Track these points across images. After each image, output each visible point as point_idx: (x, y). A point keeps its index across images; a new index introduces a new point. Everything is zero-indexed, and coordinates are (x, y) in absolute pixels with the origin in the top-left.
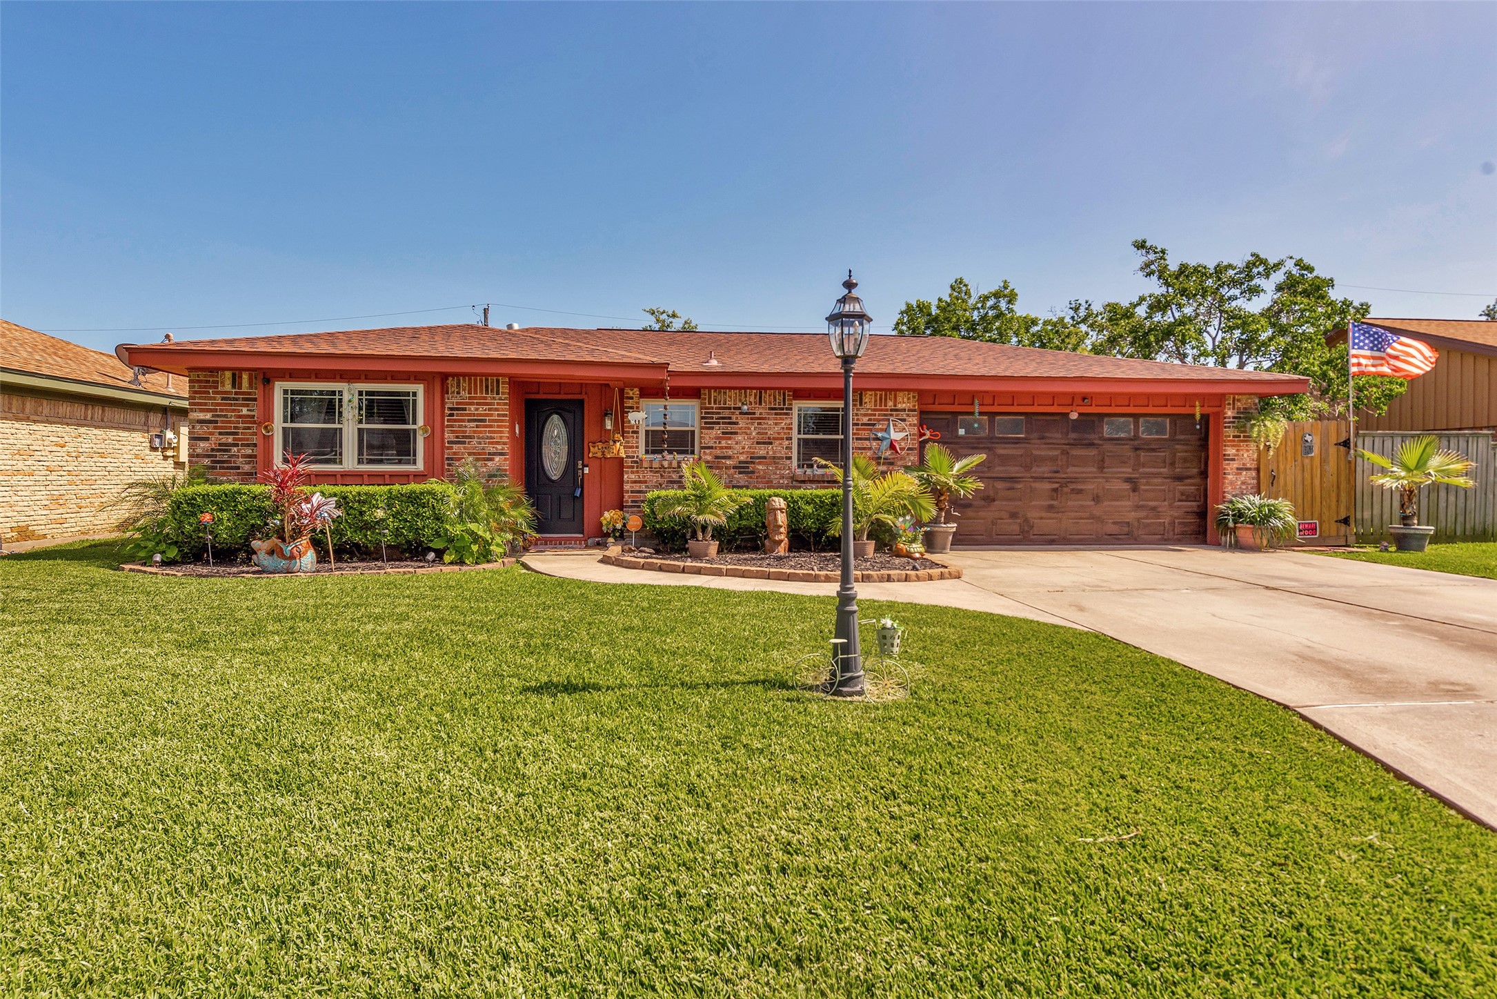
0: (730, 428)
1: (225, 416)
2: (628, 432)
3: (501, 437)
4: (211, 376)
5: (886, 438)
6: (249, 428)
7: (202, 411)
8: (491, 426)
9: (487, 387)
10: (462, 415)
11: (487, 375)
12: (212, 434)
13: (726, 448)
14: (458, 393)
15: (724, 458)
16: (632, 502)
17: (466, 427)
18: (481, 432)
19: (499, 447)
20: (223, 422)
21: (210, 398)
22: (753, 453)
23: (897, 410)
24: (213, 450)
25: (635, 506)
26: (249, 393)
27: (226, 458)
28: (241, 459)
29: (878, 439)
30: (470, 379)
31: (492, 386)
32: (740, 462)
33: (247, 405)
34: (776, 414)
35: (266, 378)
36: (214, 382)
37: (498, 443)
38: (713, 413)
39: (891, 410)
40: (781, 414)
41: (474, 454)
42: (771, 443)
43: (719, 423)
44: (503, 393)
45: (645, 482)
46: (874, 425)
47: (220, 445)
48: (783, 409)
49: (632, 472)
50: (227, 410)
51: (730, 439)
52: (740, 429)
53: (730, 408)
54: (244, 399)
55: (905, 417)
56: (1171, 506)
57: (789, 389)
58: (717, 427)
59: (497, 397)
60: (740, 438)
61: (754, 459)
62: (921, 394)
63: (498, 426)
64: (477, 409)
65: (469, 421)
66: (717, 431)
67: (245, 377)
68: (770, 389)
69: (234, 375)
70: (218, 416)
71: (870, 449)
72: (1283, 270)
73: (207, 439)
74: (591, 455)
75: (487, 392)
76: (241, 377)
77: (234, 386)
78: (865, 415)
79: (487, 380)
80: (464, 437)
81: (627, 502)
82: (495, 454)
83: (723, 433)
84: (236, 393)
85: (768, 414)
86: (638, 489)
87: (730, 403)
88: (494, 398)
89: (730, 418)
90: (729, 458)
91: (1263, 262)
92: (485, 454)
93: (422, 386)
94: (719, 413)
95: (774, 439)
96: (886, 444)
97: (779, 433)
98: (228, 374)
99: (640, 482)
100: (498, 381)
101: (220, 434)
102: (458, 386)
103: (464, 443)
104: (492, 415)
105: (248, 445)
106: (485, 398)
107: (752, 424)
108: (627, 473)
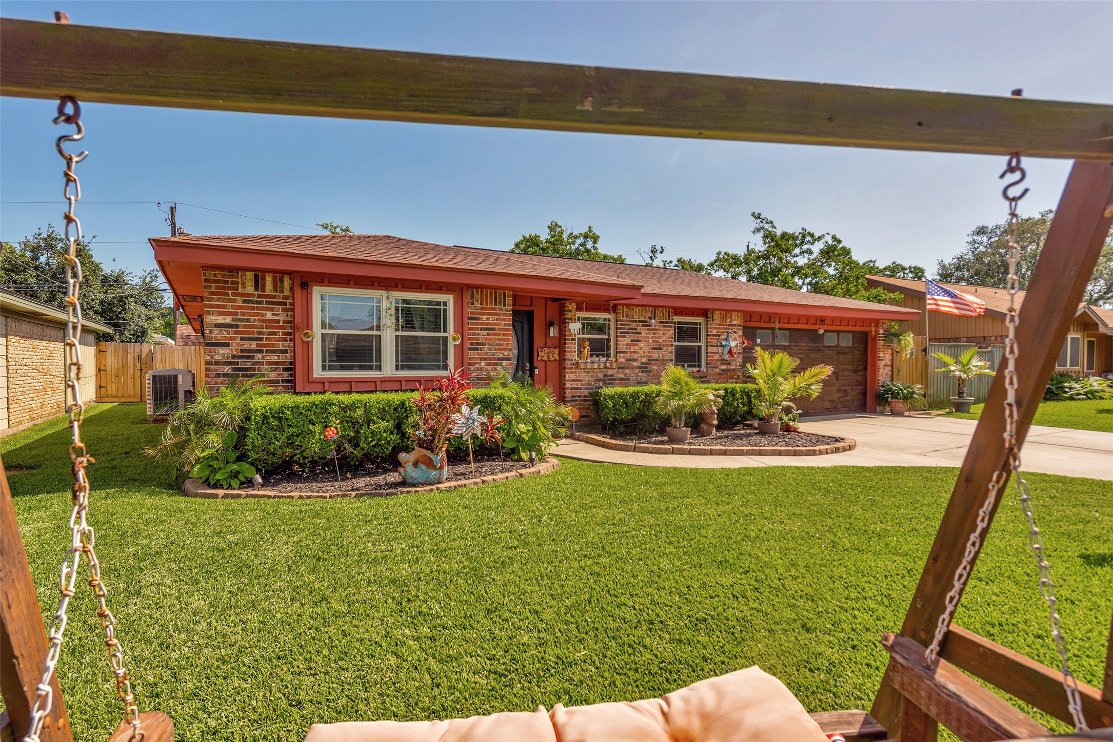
0: (636, 337)
1: (248, 320)
2: (568, 340)
3: (507, 344)
4: (229, 276)
5: (727, 346)
6: (275, 333)
7: (220, 314)
8: (499, 335)
9: (496, 299)
10: (476, 324)
11: (496, 288)
12: (233, 339)
13: (634, 352)
14: (472, 303)
15: (632, 360)
16: (572, 397)
17: (479, 335)
18: (491, 340)
19: (506, 353)
20: (245, 326)
21: (230, 301)
22: (650, 356)
23: (732, 325)
24: (234, 357)
25: (573, 401)
26: (274, 297)
27: (249, 365)
28: (265, 367)
29: (722, 346)
30: (482, 292)
31: (500, 298)
32: (642, 364)
33: (272, 309)
34: (664, 326)
35: (305, 281)
36: (232, 283)
37: (505, 349)
38: (625, 325)
39: (729, 325)
40: (667, 326)
41: (485, 359)
42: (661, 349)
43: (628, 333)
44: (509, 305)
45: (580, 380)
46: (720, 336)
47: (242, 351)
48: (667, 323)
49: (572, 373)
50: (249, 314)
51: (636, 345)
52: (642, 337)
53: (636, 321)
54: (267, 303)
55: (736, 330)
56: (852, 389)
57: (672, 307)
58: (628, 335)
59: (504, 308)
60: (642, 344)
61: (651, 360)
62: (745, 313)
63: (504, 335)
64: (488, 319)
65: (482, 329)
66: (627, 340)
67: (269, 279)
68: (661, 307)
69: (256, 277)
70: (239, 320)
71: (718, 353)
72: (823, 241)
73: (227, 345)
74: (539, 359)
75: (496, 304)
76: (264, 279)
77: (256, 288)
78: (715, 328)
79: (496, 293)
80: (478, 344)
81: (568, 397)
82: (502, 359)
83: (632, 341)
84: (259, 296)
85: (660, 326)
86: (575, 386)
87: (636, 318)
88: (501, 309)
89: (636, 329)
90: (636, 360)
91: (812, 235)
92: (494, 359)
93: (452, 296)
94: (629, 325)
95: (663, 345)
96: (727, 349)
97: (666, 341)
98: (250, 275)
99: (577, 380)
100: (504, 294)
101: (242, 339)
102: (472, 296)
103: (477, 349)
104: (500, 324)
105: (274, 352)
106: (494, 309)
107: (650, 334)
108: (568, 373)
